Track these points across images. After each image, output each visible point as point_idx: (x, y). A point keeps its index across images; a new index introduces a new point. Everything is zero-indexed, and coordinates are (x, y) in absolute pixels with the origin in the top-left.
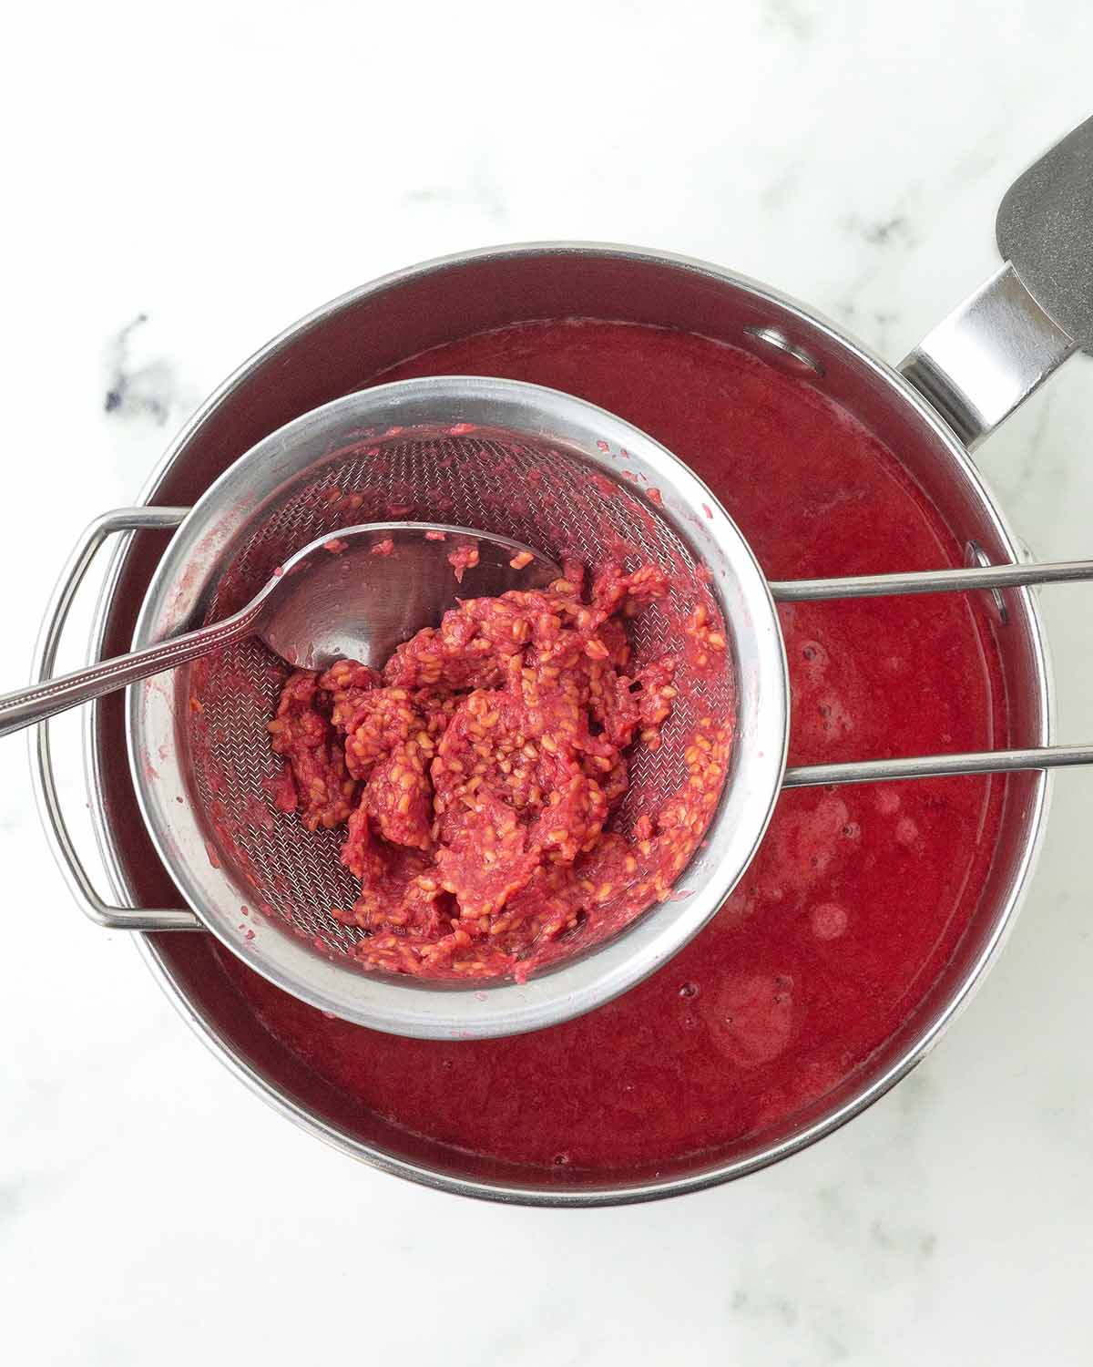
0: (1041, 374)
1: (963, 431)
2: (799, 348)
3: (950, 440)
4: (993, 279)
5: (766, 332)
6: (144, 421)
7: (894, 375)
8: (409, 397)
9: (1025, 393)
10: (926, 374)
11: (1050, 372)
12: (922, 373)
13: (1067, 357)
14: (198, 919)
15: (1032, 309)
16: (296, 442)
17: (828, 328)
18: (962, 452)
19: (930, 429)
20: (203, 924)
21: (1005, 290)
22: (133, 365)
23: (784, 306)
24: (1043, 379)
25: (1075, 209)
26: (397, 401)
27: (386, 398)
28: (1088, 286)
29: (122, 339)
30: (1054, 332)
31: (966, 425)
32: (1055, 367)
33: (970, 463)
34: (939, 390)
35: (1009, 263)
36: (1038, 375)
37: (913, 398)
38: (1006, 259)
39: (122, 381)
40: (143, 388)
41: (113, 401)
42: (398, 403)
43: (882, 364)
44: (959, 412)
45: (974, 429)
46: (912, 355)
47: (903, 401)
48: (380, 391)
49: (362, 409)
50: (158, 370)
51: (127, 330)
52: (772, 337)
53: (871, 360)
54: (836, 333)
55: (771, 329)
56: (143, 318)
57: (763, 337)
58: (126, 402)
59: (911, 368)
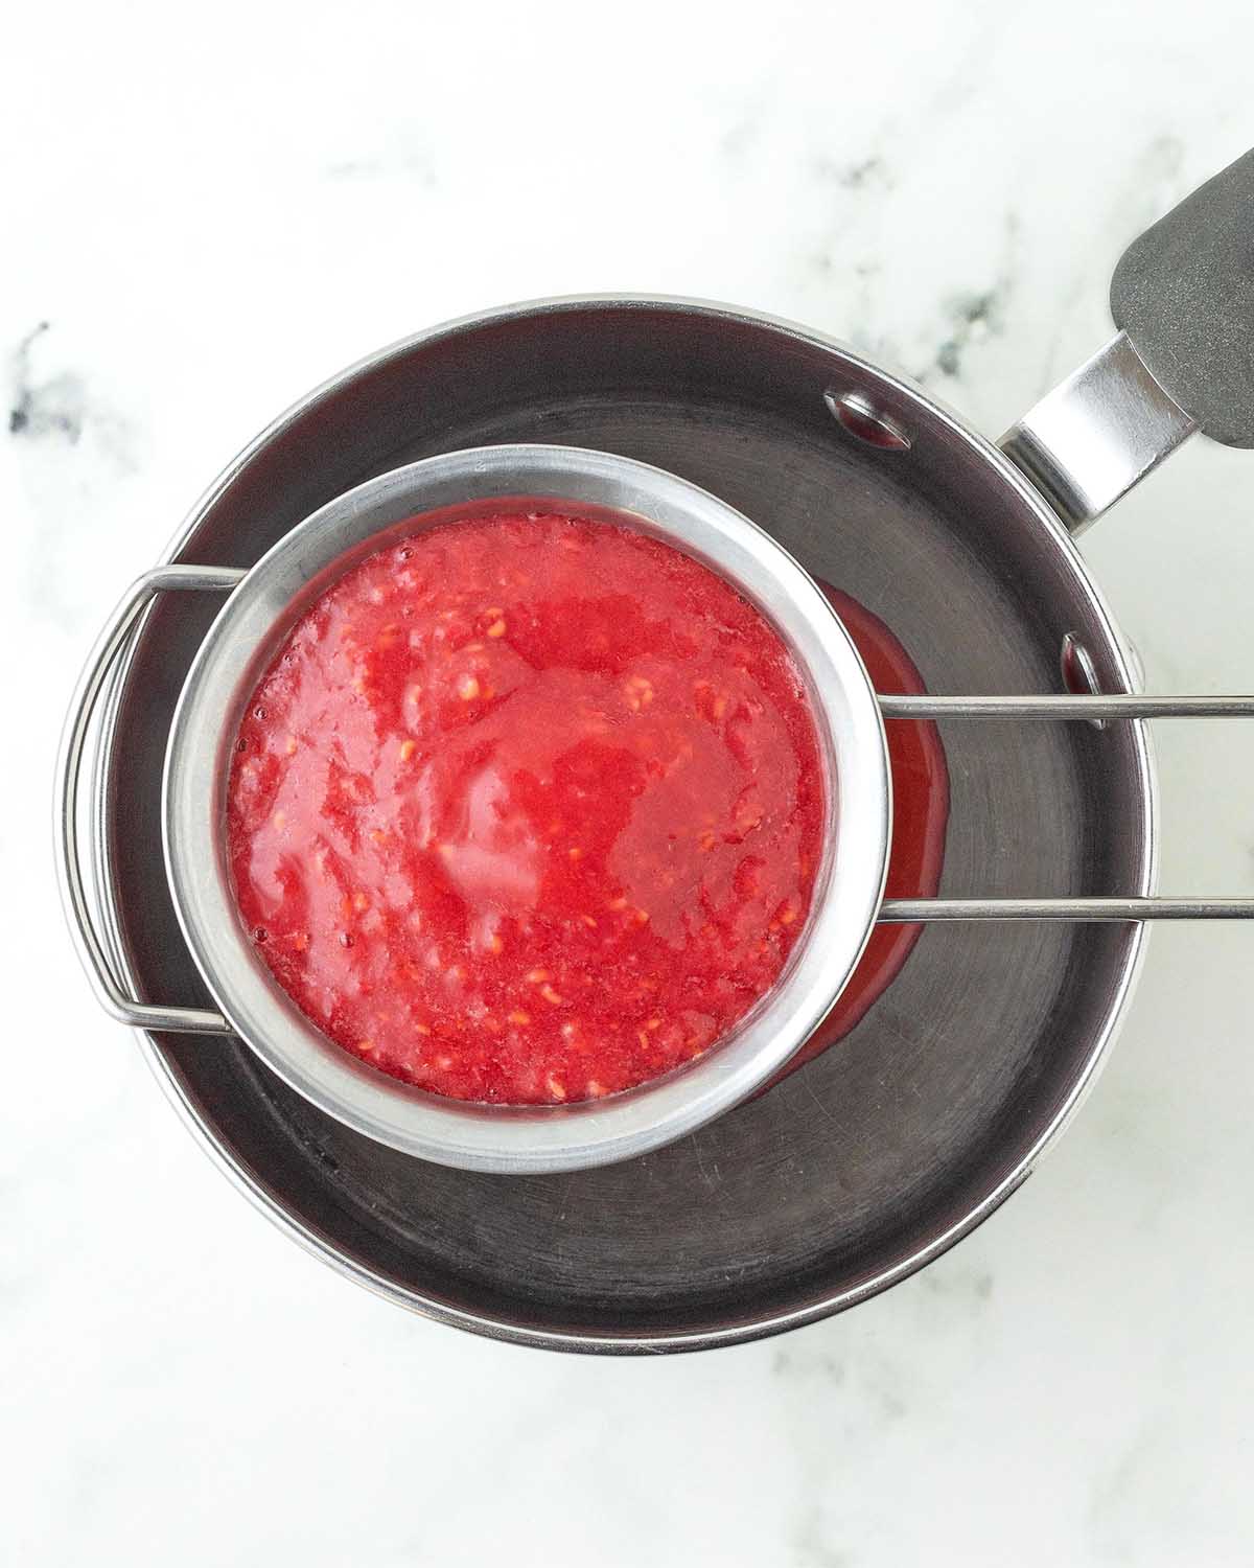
0: (1155, 456)
1: (1066, 515)
2: (886, 416)
3: (1053, 525)
4: (1104, 349)
5: (852, 397)
6: (55, 439)
7: (993, 452)
8: (498, 465)
9: (1136, 476)
10: (1029, 452)
11: (1165, 454)
12: (1023, 449)
13: (1185, 437)
14: (227, 1021)
15: (1147, 383)
16: (368, 504)
17: (923, 398)
18: (1066, 540)
19: (1031, 512)
20: (231, 1027)
21: (1119, 361)
22: (37, 379)
23: (874, 372)
24: (1157, 461)
25: (1199, 277)
26: (483, 468)
27: (471, 463)
28: (1211, 362)
29: (23, 350)
30: (1170, 410)
31: (1071, 510)
32: (1170, 448)
33: (1075, 552)
34: (1042, 469)
35: (1123, 332)
36: (1152, 457)
37: (1013, 477)
38: (1119, 328)
39: (27, 397)
40: (51, 404)
41: (18, 420)
42: (484, 470)
43: (981, 440)
44: (1063, 493)
45: (1080, 514)
46: (1014, 430)
47: (1002, 481)
48: (463, 456)
49: (444, 474)
50: (68, 383)
51: (27, 342)
52: (857, 403)
53: (969, 434)
54: (931, 404)
55: (855, 394)
56: (45, 326)
57: (848, 403)
58: (33, 422)
59: (1011, 444)
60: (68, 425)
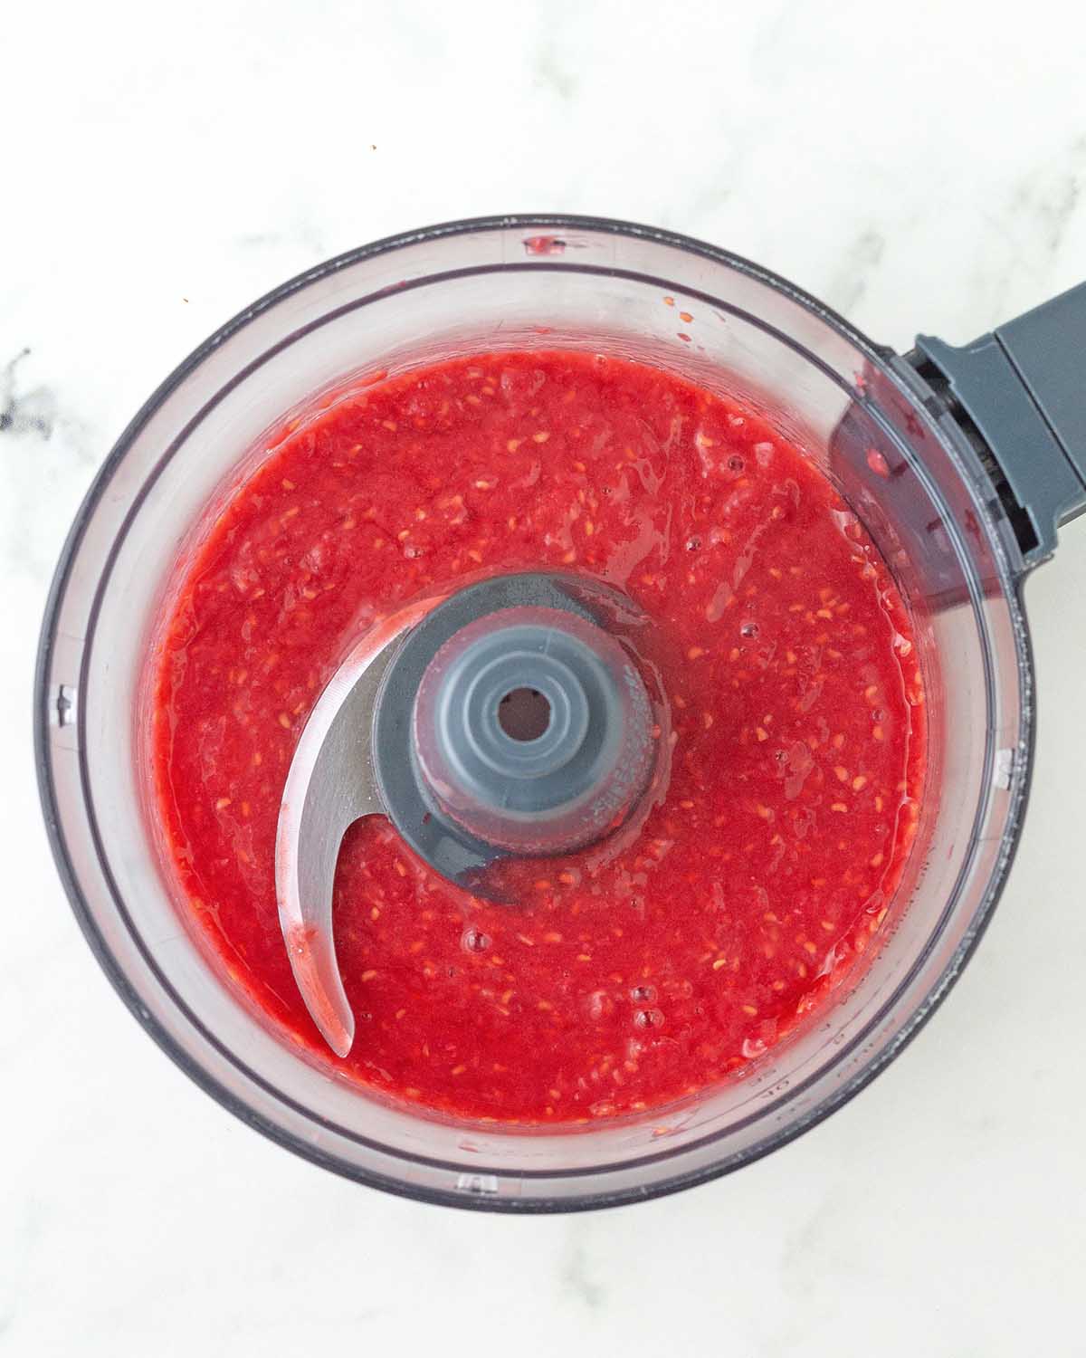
6: (33, 435)
22: (21, 390)
29: (11, 369)
39: (12, 404)
40: (30, 410)
41: (6, 421)
50: (43, 394)
51: (14, 362)
56: (27, 352)
58: (16, 423)
60: (42, 426)
